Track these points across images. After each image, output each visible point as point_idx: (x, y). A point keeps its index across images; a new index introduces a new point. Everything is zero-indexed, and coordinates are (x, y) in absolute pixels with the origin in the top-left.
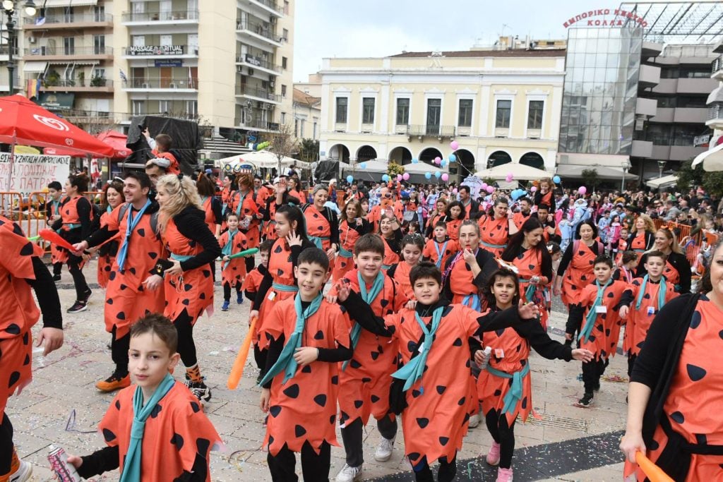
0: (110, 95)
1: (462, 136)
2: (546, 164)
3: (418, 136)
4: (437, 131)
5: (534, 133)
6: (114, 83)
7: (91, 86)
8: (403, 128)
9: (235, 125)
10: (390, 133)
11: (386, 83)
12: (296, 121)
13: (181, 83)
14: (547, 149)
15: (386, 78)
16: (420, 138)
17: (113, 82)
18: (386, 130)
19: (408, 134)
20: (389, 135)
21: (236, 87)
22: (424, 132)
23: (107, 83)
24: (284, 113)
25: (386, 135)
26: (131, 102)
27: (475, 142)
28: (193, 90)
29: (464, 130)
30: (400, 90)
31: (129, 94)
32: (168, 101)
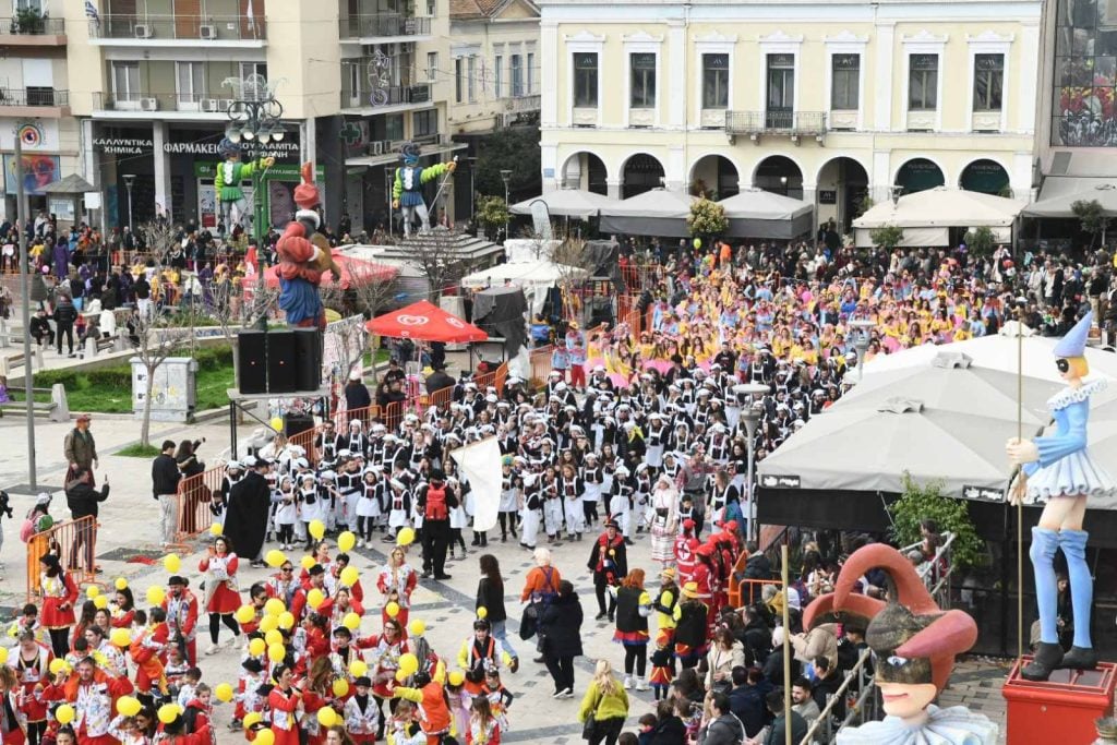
0: (59, 52)
1: (839, 129)
2: (1014, 183)
3: (750, 134)
4: (789, 124)
5: (987, 119)
6: (66, 23)
7: (13, 32)
8: (717, 116)
9: (343, 106)
10: (690, 127)
11: (678, 23)
12: (458, 62)
13: (230, 27)
14: (1015, 152)
15: (678, 12)
16: (753, 138)
17: (63, 21)
18: (681, 122)
19: (727, 129)
20: (688, 131)
21: (340, 22)
22: (760, 123)
23: (51, 24)
24: (432, 54)
25: (683, 131)
26: (107, 64)
27: (866, 141)
28: (256, 44)
29: (843, 118)
30: (707, 38)
31: (103, 49)
32: (193, 63)
